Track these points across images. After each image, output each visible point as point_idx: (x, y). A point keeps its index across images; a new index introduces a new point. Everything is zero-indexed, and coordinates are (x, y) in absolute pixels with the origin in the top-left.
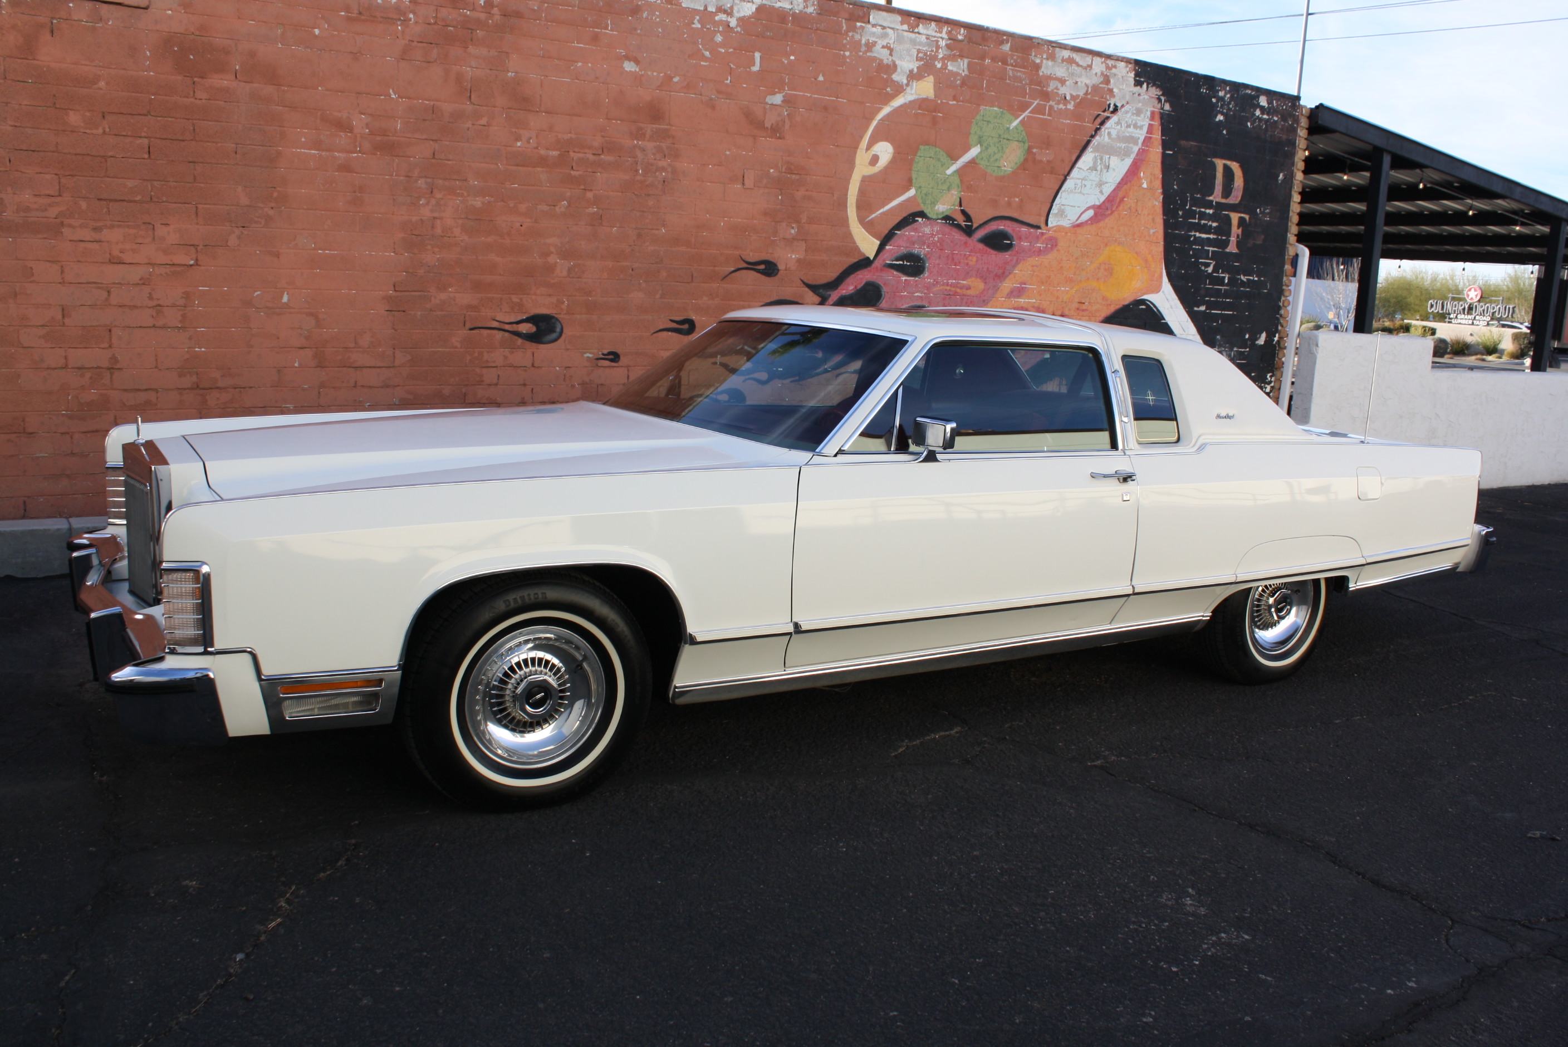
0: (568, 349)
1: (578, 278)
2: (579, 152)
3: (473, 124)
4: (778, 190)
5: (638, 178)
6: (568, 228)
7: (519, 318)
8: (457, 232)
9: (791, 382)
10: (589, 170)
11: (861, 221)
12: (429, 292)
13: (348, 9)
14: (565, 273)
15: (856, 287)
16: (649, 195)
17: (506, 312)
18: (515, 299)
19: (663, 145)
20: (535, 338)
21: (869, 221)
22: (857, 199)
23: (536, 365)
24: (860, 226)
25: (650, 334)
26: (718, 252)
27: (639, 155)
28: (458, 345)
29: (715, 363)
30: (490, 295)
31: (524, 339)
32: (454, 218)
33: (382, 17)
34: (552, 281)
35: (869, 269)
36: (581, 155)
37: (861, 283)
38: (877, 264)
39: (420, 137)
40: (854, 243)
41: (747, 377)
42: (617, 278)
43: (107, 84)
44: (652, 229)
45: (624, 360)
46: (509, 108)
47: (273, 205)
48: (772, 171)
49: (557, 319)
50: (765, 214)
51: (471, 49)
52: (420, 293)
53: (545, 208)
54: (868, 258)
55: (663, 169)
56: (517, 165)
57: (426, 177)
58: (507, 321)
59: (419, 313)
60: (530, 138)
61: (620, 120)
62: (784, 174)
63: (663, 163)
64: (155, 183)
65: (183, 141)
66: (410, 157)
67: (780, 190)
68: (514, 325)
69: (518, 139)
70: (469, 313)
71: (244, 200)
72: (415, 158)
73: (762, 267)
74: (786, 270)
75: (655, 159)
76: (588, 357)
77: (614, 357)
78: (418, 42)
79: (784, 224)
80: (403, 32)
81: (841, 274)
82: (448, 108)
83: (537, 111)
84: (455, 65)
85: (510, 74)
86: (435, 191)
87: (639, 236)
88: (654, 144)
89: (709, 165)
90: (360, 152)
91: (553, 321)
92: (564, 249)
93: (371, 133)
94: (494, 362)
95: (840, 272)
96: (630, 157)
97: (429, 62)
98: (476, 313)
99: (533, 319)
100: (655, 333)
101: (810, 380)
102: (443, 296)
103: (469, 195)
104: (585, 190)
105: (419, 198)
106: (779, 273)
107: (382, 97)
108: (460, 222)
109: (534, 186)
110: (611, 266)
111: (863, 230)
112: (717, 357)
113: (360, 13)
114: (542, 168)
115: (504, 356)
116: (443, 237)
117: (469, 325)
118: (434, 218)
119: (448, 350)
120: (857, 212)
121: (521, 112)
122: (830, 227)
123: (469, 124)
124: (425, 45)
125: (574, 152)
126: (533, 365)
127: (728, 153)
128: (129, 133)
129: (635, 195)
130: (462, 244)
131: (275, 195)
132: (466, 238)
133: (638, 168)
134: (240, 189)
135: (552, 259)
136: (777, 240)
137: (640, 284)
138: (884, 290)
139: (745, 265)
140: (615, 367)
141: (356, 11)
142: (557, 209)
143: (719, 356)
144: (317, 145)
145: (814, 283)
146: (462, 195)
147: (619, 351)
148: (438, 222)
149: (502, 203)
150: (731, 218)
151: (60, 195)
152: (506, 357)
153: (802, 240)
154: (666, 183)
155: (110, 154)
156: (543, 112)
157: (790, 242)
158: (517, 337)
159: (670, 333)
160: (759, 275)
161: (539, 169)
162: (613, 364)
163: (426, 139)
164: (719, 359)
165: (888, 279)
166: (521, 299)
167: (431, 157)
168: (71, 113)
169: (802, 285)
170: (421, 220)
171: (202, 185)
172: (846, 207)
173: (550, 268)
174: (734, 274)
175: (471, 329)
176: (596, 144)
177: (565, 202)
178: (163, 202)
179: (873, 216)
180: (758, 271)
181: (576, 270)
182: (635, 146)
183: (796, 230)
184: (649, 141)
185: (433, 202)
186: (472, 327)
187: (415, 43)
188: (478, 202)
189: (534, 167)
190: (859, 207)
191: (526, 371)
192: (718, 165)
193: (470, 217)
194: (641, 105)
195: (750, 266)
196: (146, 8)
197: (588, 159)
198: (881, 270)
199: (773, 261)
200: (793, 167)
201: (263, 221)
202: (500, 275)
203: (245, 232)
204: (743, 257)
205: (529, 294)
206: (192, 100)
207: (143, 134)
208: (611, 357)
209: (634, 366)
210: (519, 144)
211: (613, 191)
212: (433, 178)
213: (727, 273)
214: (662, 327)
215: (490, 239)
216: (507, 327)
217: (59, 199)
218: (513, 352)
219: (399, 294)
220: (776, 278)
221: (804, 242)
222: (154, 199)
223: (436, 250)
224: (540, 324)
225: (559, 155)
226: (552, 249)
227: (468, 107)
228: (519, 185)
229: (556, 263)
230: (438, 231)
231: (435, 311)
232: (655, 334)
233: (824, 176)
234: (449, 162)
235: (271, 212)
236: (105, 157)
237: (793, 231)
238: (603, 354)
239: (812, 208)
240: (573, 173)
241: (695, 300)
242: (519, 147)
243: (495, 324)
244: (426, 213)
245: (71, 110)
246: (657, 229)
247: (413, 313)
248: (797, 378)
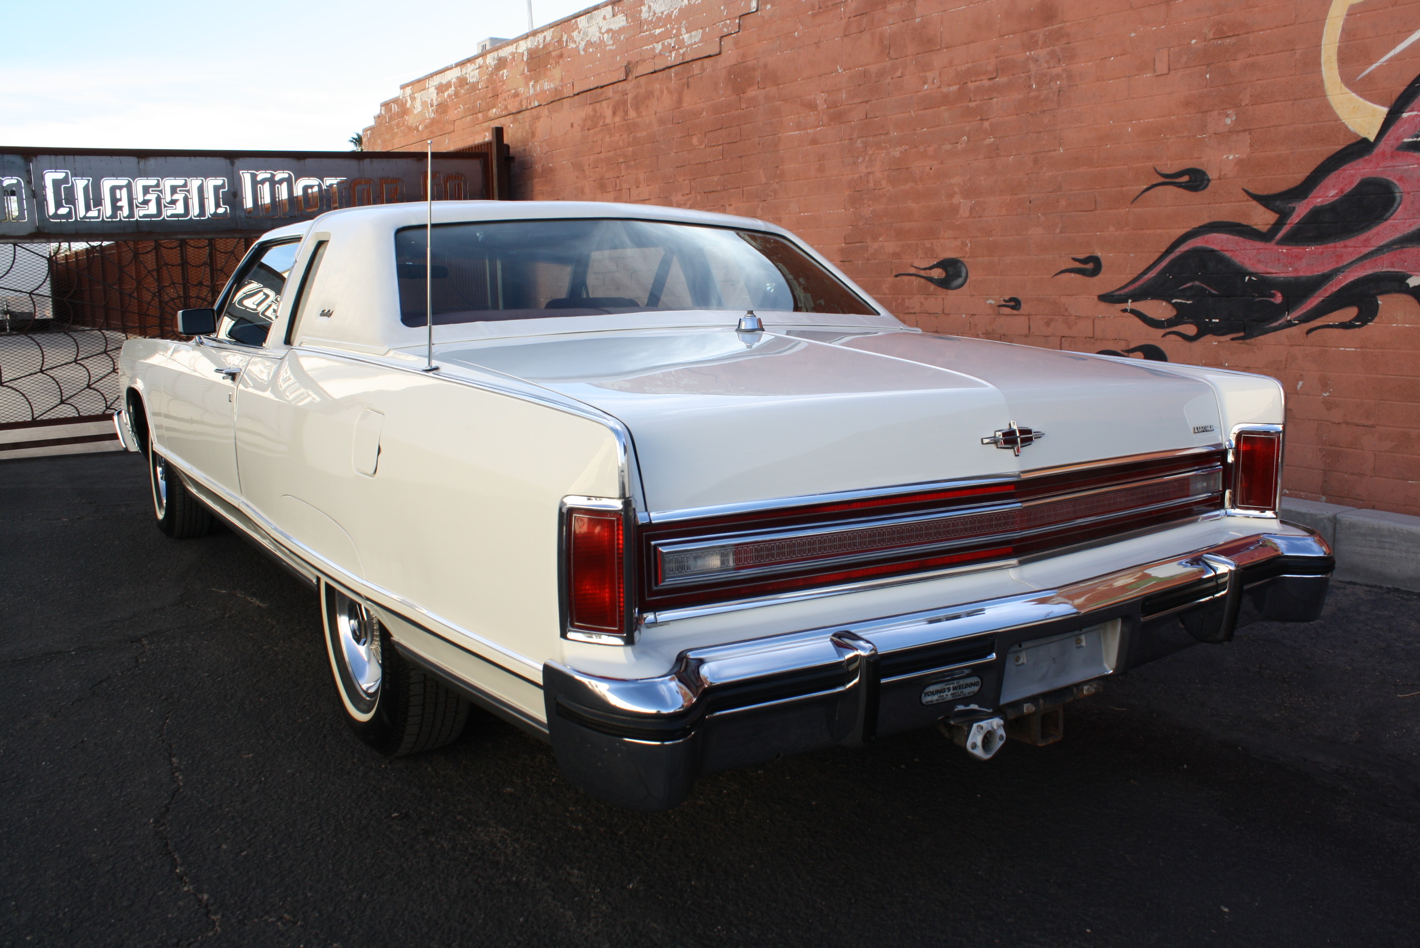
0: (973, 295)
1: (980, 217)
2: (976, 81)
3: (892, 78)
4: (1203, 67)
5: (1032, 94)
6: (969, 164)
7: (931, 264)
8: (884, 183)
9: (1232, 339)
10: (986, 98)
11: (1349, 81)
12: (866, 242)
13: (813, 9)
14: (967, 214)
15: (1342, 191)
16: (1044, 111)
17: (921, 258)
18: (928, 245)
19: (1057, 48)
20: (945, 283)
21: (1363, 79)
22: (1339, 48)
23: (946, 312)
24: (1347, 90)
25: (1051, 276)
26: (1126, 167)
27: (1032, 66)
28: (888, 293)
29: (1125, 311)
30: (909, 242)
31: (936, 285)
32: (882, 171)
33: (832, 5)
34: (957, 223)
35: (1367, 157)
36: (978, 83)
37: (1352, 182)
38: (1382, 146)
39: (858, 102)
40: (1337, 119)
41: (1168, 330)
42: (1015, 213)
43: (706, 112)
44: (1050, 151)
45: (1025, 308)
46: (917, 54)
47: (777, 180)
48: (1193, 42)
49: (962, 263)
50: (1187, 104)
51: (891, 8)
52: (860, 244)
53: (948, 147)
54: (1365, 141)
55: (1058, 77)
56: (926, 109)
57: (862, 137)
58: (922, 267)
59: (860, 262)
60: (934, 79)
61: (1011, 34)
62: (1212, 41)
63: (1058, 70)
64: (726, 176)
65: (736, 142)
66: (851, 122)
67: (1208, 65)
68: (928, 271)
69: (925, 83)
70: (894, 261)
71: (764, 180)
72: (854, 121)
73: (1185, 179)
74: (1220, 178)
75: (1049, 68)
76: (990, 304)
77: (1015, 304)
78: (854, 17)
79: (1215, 113)
80: (845, 11)
81: (1311, 173)
82: (873, 69)
83: (939, 49)
84: (878, 27)
85: (917, 20)
86: (868, 148)
87: (1036, 161)
88: (1048, 49)
89: (1111, 57)
90: (822, 125)
91: (959, 265)
92: (966, 188)
93: (828, 108)
94: (913, 308)
95: (1312, 170)
96: (1023, 73)
97: (861, 32)
98: (898, 260)
99: (945, 264)
100: (1056, 275)
101: (1260, 337)
102: (876, 245)
103: (890, 147)
104: (981, 119)
105: (858, 157)
106: (1210, 184)
107: (834, 74)
108: (886, 173)
109: (939, 126)
110: (1009, 199)
111: (1354, 94)
112: (1128, 302)
113: (820, 8)
114: (946, 105)
115: (921, 302)
116: (875, 190)
117: (894, 273)
118: (869, 173)
119: (880, 296)
120: (1339, 68)
121: (927, 54)
122: (1290, 102)
123: (889, 80)
124: (858, 17)
125: (972, 82)
126: (943, 313)
127: (1133, 35)
128: (715, 144)
129: (1031, 114)
130: (888, 195)
131: (778, 172)
132: (890, 188)
133: (1031, 83)
134: (761, 172)
135: (957, 199)
136: (1205, 138)
137: (1038, 218)
138: (1400, 188)
139: (1162, 180)
140: (1016, 315)
141: (817, 7)
142: (958, 145)
143: (1130, 301)
144: (799, 126)
145: (1266, 193)
146: (886, 148)
147: (1020, 297)
148: (871, 176)
149: (915, 149)
150: (1140, 119)
151: (690, 194)
152: (922, 304)
153: (1244, 131)
154: (1061, 93)
155: (708, 160)
156: (944, 49)
157: (1225, 137)
158: (930, 283)
159: (1073, 275)
160: (1181, 191)
161: (943, 108)
162: (1015, 312)
163: (861, 102)
164: (1130, 305)
165: (1407, 170)
166: (932, 244)
167: (865, 118)
168: (694, 137)
169: (1247, 197)
170: (860, 176)
171: (745, 173)
172: (1319, 64)
173: (955, 209)
174: (1146, 194)
175: (896, 276)
176: (990, 68)
177: (965, 137)
178: (730, 189)
179: (1373, 67)
180: (1180, 185)
181: (978, 208)
182: (1028, 59)
183: (1234, 118)
184: (1041, 48)
185: (867, 159)
186: (896, 274)
187: (852, 18)
188: (896, 152)
189: (939, 107)
190: (1344, 58)
191: (937, 318)
192: (1122, 55)
193: (892, 168)
194: (1032, 9)
195: (1167, 180)
196: (720, 53)
197: (983, 86)
198: (1393, 156)
199: (1200, 168)
200: (1225, 28)
201: (773, 194)
202: (916, 221)
203: (765, 205)
204: (1158, 169)
205: (938, 239)
206: (740, 111)
207: (720, 143)
208: (1012, 304)
209: (1035, 315)
210: (926, 87)
211: (1008, 116)
212: (866, 137)
213: (1138, 193)
214: (1063, 268)
215: (908, 186)
216: (922, 273)
217: (689, 196)
218: (926, 299)
219: (848, 246)
220: (1206, 191)
221: (1247, 133)
222: (726, 188)
223: (871, 203)
224: (949, 269)
225: (959, 88)
226: (956, 189)
227: (888, 64)
228: (927, 128)
229: (960, 203)
230: (871, 185)
231: (870, 260)
232: (1058, 277)
233: (1277, 27)
234: (877, 119)
235: (776, 186)
236: (705, 163)
237: (1228, 121)
238: (1005, 301)
239: (1258, 80)
240: (972, 104)
241: (1101, 231)
242: (926, 90)
243: (913, 271)
244: (863, 169)
245: (694, 135)
246: (1054, 150)
247: (856, 262)
248: (1242, 334)
